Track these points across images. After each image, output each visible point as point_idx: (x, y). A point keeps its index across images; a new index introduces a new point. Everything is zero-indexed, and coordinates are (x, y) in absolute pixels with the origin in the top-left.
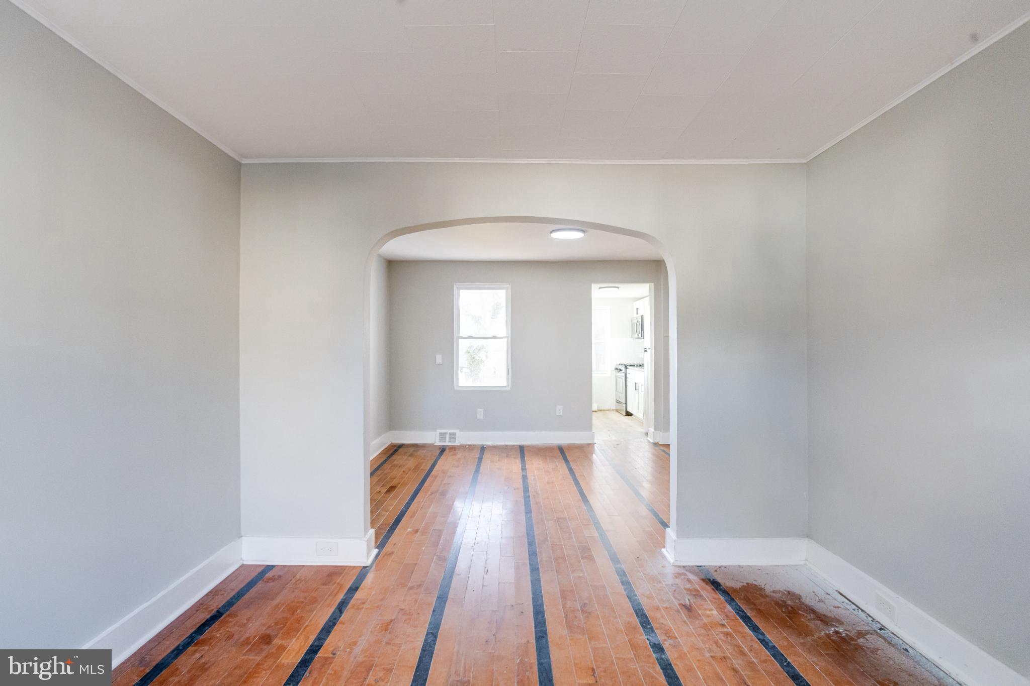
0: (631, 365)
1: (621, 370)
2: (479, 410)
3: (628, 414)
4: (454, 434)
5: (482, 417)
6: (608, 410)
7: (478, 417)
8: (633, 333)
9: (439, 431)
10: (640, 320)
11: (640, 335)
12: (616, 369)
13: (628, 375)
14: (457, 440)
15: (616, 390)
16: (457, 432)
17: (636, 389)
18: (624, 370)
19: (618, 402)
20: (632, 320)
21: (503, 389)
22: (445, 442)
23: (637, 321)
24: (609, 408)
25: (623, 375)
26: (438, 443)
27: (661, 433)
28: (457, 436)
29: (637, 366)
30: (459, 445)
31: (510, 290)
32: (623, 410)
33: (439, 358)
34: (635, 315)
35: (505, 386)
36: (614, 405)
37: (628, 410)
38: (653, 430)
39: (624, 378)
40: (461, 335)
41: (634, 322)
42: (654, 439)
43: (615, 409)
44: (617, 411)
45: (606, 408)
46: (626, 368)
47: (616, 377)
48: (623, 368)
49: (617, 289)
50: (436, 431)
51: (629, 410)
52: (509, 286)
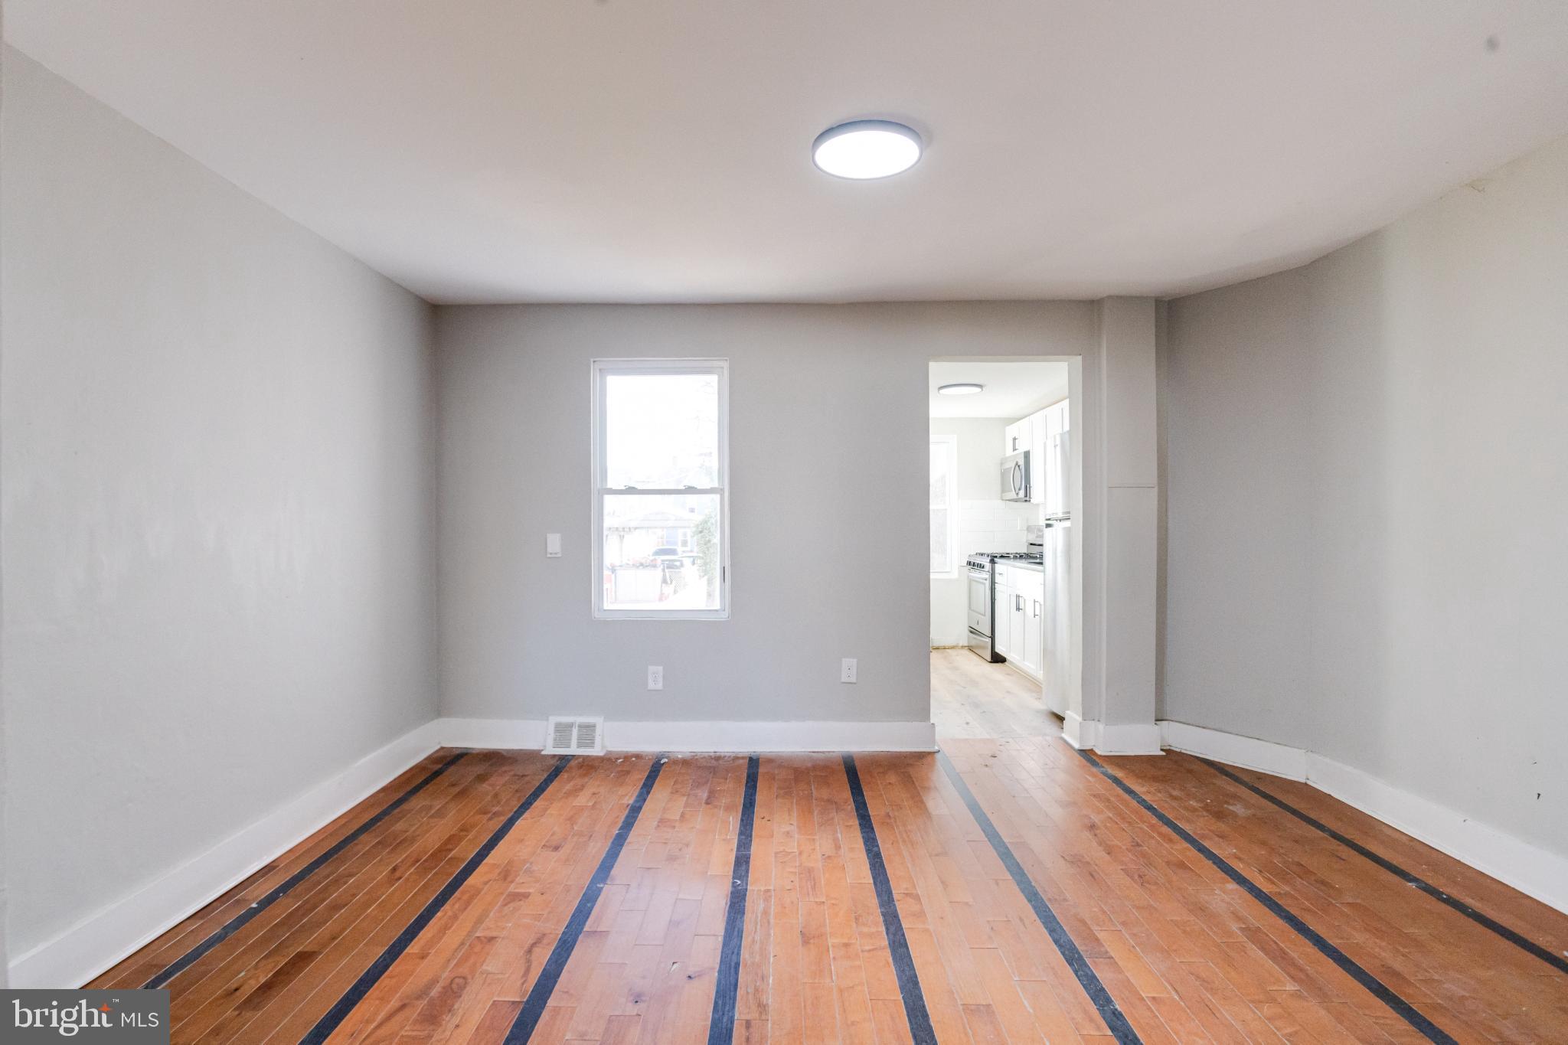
0: (1002, 557)
1: (982, 566)
2: (652, 669)
3: (997, 659)
4: (591, 728)
5: (660, 686)
6: (953, 648)
7: (651, 685)
8: (1003, 491)
9: (554, 720)
10: (1022, 462)
11: (1022, 494)
12: (969, 563)
13: (998, 578)
14: (598, 740)
15: (970, 608)
16: (597, 720)
17: (1018, 609)
18: (988, 566)
19: (973, 631)
20: (1002, 464)
21: (712, 618)
22: (569, 747)
23: (1015, 463)
24: (954, 644)
25: (987, 576)
26: (550, 750)
27: (1101, 726)
28: (598, 731)
29: (1015, 557)
30: (601, 754)
31: (726, 372)
32: (987, 648)
33: (554, 543)
34: (1009, 452)
35: (716, 611)
36: (963, 637)
37: (997, 650)
38: (1080, 719)
39: (988, 584)
40: (609, 485)
41: (1007, 466)
42: (1081, 739)
43: (966, 644)
44: (971, 649)
45: (947, 644)
46: (993, 562)
47: (971, 581)
48: (986, 562)
49: (978, 390)
50: (547, 720)
51: (1000, 649)
52: (726, 365)
